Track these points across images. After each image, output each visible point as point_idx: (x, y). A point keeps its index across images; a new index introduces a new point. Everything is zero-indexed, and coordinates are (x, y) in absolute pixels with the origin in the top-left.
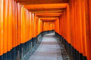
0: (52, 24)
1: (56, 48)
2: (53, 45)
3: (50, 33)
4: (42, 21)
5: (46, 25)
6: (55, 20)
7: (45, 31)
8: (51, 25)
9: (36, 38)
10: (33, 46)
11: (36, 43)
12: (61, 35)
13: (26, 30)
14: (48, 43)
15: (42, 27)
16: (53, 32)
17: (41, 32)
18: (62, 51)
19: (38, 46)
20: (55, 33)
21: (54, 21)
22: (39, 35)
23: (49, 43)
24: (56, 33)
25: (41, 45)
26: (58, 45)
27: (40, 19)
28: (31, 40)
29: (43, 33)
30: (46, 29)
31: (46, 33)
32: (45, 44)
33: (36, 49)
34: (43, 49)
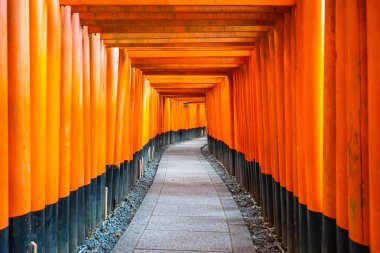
0: (195, 105)
1: (222, 214)
2: (207, 195)
3: (189, 139)
4: (160, 93)
5: (174, 107)
6: (211, 89)
7: (171, 132)
8: (193, 108)
9: (132, 163)
10: (113, 204)
11: (132, 186)
12: (236, 148)
13: (67, 129)
14: (184, 186)
15: (160, 119)
16: (198, 136)
17: (154, 136)
18: (252, 233)
19: (140, 203)
20: (206, 138)
21: (203, 95)
22: (146, 148)
23: (189, 186)
24: (210, 138)
25: (150, 198)
26: (229, 199)
27: (152, 85)
28: (99, 177)
29: (161, 141)
30: (172, 124)
31: (173, 140)
32: (172, 189)
33: (129, 222)
34: (162, 220)
